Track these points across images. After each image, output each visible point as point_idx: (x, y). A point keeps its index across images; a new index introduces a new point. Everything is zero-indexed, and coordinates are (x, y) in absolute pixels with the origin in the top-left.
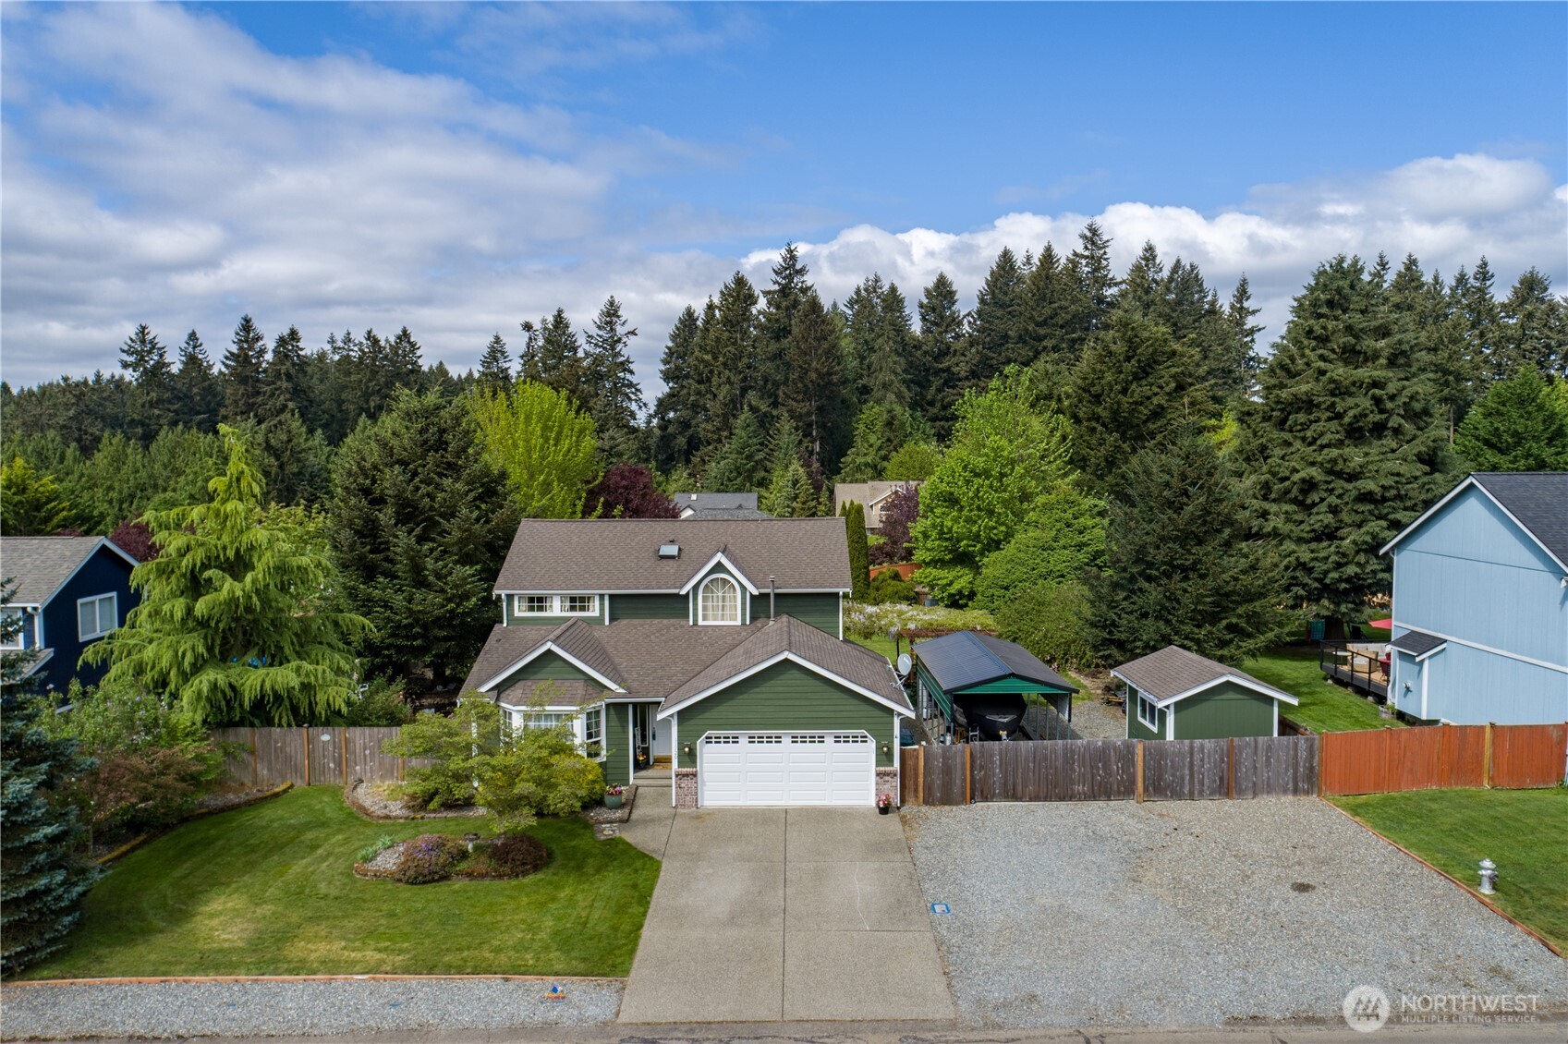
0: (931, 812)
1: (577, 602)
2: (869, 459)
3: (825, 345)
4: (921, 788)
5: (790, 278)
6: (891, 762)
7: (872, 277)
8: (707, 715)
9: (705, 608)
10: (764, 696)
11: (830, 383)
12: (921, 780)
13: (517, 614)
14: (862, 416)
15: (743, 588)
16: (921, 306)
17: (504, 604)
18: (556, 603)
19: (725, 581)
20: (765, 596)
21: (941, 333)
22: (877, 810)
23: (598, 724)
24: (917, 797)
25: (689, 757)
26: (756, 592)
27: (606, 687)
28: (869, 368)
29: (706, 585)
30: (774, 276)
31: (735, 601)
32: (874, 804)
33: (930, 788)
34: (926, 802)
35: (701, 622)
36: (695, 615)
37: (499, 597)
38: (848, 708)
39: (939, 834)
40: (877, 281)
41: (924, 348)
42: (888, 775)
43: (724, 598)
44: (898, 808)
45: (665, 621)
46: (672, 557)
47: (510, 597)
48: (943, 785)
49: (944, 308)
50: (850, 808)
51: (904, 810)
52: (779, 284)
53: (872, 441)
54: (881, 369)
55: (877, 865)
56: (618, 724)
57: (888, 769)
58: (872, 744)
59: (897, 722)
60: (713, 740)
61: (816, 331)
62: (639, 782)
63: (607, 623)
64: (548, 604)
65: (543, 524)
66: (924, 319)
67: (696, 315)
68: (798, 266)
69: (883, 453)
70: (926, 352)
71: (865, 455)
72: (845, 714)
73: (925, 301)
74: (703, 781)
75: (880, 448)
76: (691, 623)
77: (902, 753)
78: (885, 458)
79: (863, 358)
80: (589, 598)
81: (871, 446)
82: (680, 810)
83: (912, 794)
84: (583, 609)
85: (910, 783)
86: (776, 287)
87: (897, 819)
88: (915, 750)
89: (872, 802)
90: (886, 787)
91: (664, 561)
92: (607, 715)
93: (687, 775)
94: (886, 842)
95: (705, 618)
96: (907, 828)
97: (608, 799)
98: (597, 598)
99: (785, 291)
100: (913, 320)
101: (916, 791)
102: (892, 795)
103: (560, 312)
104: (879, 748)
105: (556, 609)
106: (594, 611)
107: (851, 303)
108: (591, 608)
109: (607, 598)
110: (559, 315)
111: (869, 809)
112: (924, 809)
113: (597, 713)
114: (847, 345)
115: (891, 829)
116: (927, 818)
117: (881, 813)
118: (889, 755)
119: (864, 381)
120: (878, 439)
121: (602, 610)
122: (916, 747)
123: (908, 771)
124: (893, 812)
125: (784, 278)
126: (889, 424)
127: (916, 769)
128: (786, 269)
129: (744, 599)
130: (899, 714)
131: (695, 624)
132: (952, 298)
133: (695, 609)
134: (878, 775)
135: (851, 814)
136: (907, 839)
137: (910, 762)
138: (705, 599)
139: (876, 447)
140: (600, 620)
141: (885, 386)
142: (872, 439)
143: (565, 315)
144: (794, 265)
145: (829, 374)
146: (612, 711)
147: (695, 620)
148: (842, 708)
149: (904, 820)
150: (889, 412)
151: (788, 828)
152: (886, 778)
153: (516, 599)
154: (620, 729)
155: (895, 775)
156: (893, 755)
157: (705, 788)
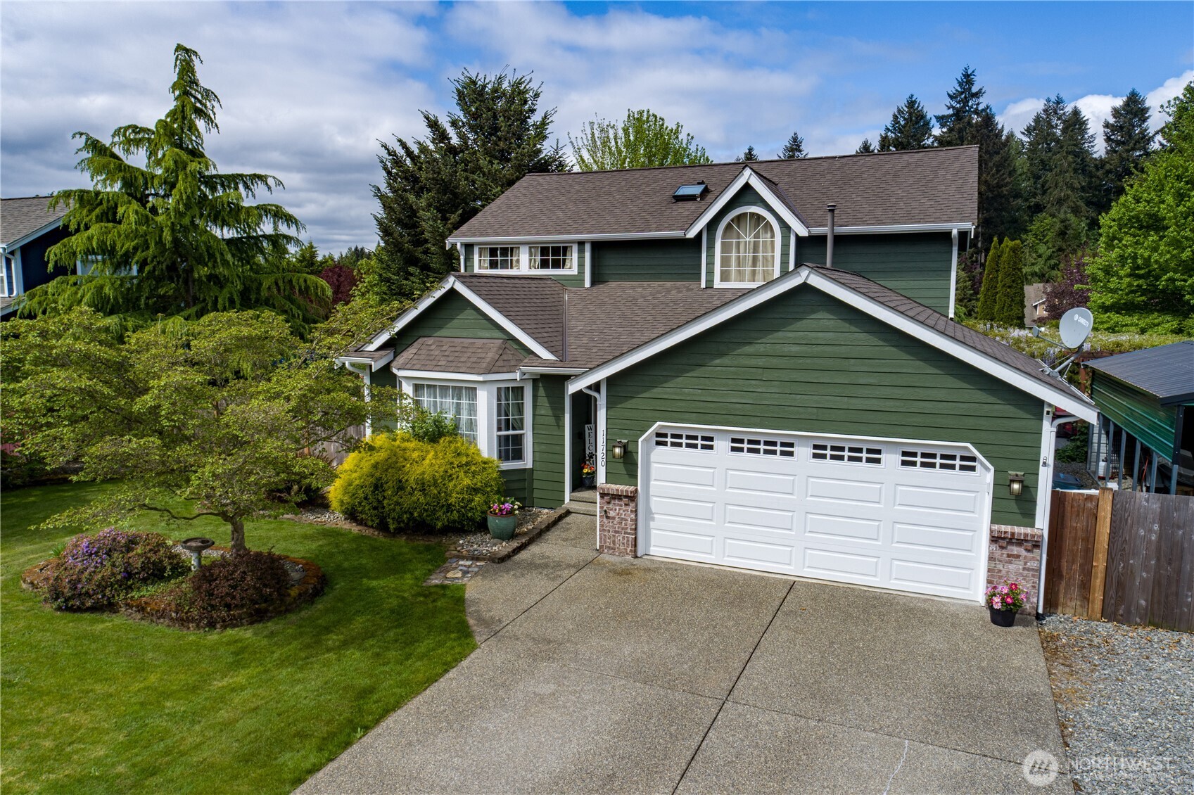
0: (1127, 638)
1: (552, 255)
2: (1036, 269)
3: (997, 158)
4: (1098, 582)
5: (965, 102)
6: (1028, 515)
7: (1053, 99)
8: (657, 392)
9: (725, 261)
10: (761, 362)
11: (1000, 196)
12: (1100, 563)
13: (477, 270)
14: (1033, 227)
15: (785, 227)
16: (1107, 125)
17: (462, 258)
18: (524, 257)
19: (758, 219)
20: (819, 240)
21: (1128, 151)
22: (987, 615)
23: (520, 409)
24: (1086, 599)
25: (627, 463)
26: (803, 232)
27: (533, 353)
28: (1043, 186)
29: (729, 227)
30: (948, 101)
31: (773, 251)
32: (981, 599)
33: (1121, 586)
34: (1109, 613)
35: (717, 284)
36: (710, 272)
37: (454, 246)
38: (941, 394)
39: (1152, 702)
40: (1058, 103)
41: (1108, 167)
42: (1020, 542)
43: (756, 246)
44: (1039, 617)
45: (669, 284)
46: (691, 198)
47: (469, 247)
48: (1157, 582)
49: (1134, 126)
50: (928, 599)
51: (1053, 623)
52: (953, 108)
53: (1040, 251)
54: (1056, 186)
55: (959, 763)
56: (550, 413)
57: (1020, 530)
58: (985, 476)
59: (1048, 432)
60: (669, 440)
61: (987, 144)
62: (575, 506)
63: (587, 284)
64: (515, 259)
65: (548, 178)
66: (1108, 139)
67: (872, 148)
68: (974, 89)
69: (1052, 262)
70: (1109, 172)
71: (1033, 264)
72: (929, 407)
73: (1112, 120)
74: (649, 513)
75: (1050, 258)
76: (703, 285)
77: (1058, 502)
78: (1053, 267)
79: (1037, 177)
80: (565, 249)
81: (1040, 256)
82: (606, 557)
83: (1075, 591)
84: (557, 264)
85: (1071, 568)
86: (951, 112)
87: (1035, 642)
88: (1090, 497)
89: (977, 593)
90: (1012, 567)
91: (680, 204)
92: (535, 397)
93: (617, 497)
94: (997, 697)
95: (725, 277)
96: (1059, 669)
97: (493, 522)
98: (575, 248)
99: (958, 114)
100: (1095, 142)
101: (1086, 586)
102: (1025, 586)
103: (751, 150)
104: (1000, 485)
105: (524, 265)
106: (571, 269)
107: (1029, 130)
108: (568, 263)
109: (588, 247)
110: (750, 153)
111: (970, 608)
112: (1105, 628)
113: (518, 391)
114: (1021, 163)
115: (1016, 662)
116: (1112, 651)
117: (994, 621)
118: (1024, 504)
119: (1038, 199)
120: (1048, 248)
121: (581, 266)
122: (1093, 492)
123: (1068, 543)
124: (1026, 623)
125: (959, 102)
126: (1062, 234)
127: (1089, 538)
128: (962, 93)
129: (785, 246)
130: (1058, 414)
131: (710, 285)
132: (1143, 115)
133: (710, 263)
134: (995, 539)
135: (925, 611)
136: (1057, 698)
137: (1075, 524)
138: (726, 247)
139: (1045, 257)
140: (579, 278)
141: (1060, 202)
142: (1042, 249)
143: (754, 152)
144: (970, 88)
145: (999, 186)
146: (541, 392)
147: (710, 281)
148: (923, 394)
149: (1051, 647)
150: (1063, 221)
151: (777, 621)
152: (1015, 550)
153: (476, 250)
154: (552, 420)
155: (1037, 545)
156: (1033, 502)
157: (652, 524)
